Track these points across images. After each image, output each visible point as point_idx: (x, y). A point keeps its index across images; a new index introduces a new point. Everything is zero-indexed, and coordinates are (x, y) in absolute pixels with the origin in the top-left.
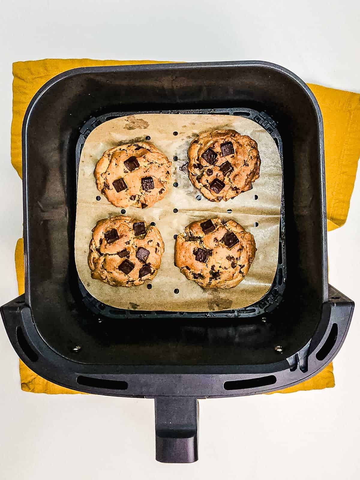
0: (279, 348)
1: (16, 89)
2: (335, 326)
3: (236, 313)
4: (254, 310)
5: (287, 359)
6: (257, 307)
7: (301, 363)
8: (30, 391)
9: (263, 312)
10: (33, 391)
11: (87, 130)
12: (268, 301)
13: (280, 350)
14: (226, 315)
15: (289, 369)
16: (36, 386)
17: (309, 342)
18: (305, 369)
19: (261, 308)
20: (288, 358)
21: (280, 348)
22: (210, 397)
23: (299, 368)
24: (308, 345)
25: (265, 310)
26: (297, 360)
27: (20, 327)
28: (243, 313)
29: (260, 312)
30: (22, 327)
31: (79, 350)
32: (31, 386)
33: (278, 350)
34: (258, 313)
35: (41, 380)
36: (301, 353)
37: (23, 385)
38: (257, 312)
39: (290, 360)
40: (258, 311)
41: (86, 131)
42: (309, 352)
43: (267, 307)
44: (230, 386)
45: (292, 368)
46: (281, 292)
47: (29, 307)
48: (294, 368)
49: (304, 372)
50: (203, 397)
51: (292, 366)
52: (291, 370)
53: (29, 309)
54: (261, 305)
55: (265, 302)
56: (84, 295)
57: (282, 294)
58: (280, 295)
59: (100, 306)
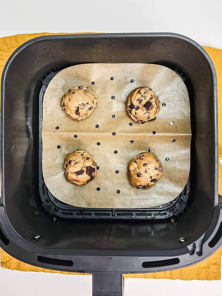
3: (153, 216)
4: (166, 214)
6: (168, 211)
7: (198, 249)
8: (7, 268)
9: (172, 215)
10: (9, 268)
12: (176, 208)
13: (183, 241)
14: (146, 217)
15: (189, 253)
16: (12, 265)
17: (204, 235)
18: (200, 254)
19: (170, 212)
20: (188, 246)
21: (183, 239)
22: (132, 273)
23: (196, 253)
24: (202, 237)
25: (173, 214)
26: (194, 247)
28: (158, 216)
31: (39, 238)
32: (8, 265)
33: (181, 241)
34: (168, 216)
35: (15, 261)
36: (198, 243)
37: (2, 263)
39: (190, 247)
40: (169, 214)
42: (203, 242)
43: (175, 212)
44: (146, 265)
45: (191, 253)
46: (186, 201)
47: (3, 206)
48: (192, 253)
49: (199, 256)
50: (127, 273)
51: (191, 251)
52: (190, 254)
53: (3, 207)
54: (170, 210)
55: (174, 208)
56: (43, 201)
57: (186, 202)
58: (184, 203)
59: (55, 209)
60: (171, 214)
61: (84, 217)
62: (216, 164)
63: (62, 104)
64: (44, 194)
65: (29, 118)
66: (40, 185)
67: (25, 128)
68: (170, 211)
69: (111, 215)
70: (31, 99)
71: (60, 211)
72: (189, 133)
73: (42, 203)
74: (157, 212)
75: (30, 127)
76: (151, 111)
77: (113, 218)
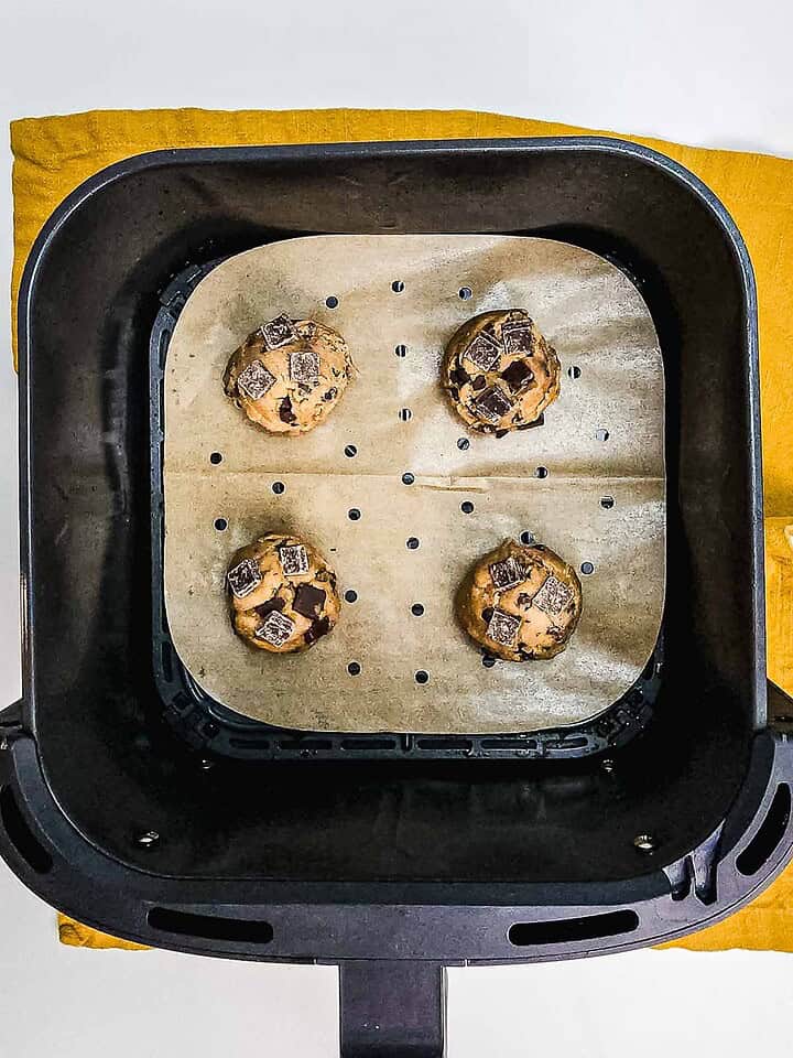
0: (644, 842)
1: (21, 187)
2: (783, 789)
3: (540, 749)
4: (584, 742)
5: (664, 869)
6: (591, 733)
7: (700, 879)
9: (606, 746)
11: (178, 295)
12: (618, 720)
13: (647, 846)
14: (516, 754)
15: (670, 895)
17: (718, 829)
18: (709, 895)
19: (600, 735)
20: (668, 867)
21: (648, 841)
22: (474, 962)
23: (694, 893)
24: (715, 835)
25: (609, 742)
26: (688, 870)
27: (9, 787)
28: (557, 748)
29: (597, 746)
30: (13, 787)
31: (155, 843)
33: (642, 846)
34: (593, 749)
36: (699, 856)
38: (591, 745)
39: (672, 872)
40: (594, 742)
41: (175, 299)
42: (718, 853)
43: (616, 734)
44: (525, 935)
45: (676, 893)
46: (652, 698)
47: (32, 736)
48: (681, 892)
49: (707, 904)
50: (458, 962)
51: (676, 887)
52: (675, 898)
53: (31, 741)
54: (600, 730)
55: (612, 721)
56: (168, 701)
57: (652, 701)
58: (647, 703)
59: (205, 728)
60: (603, 743)
61: (305, 754)
62: (756, 584)
63: (231, 387)
64: (169, 678)
65: (115, 421)
66: (158, 648)
67: (101, 460)
68: (597, 731)
69: (398, 746)
70: (123, 355)
71: (225, 735)
72: (658, 475)
73: (165, 708)
74: (556, 737)
75: (120, 453)
76: (526, 396)
77: (405, 756)
